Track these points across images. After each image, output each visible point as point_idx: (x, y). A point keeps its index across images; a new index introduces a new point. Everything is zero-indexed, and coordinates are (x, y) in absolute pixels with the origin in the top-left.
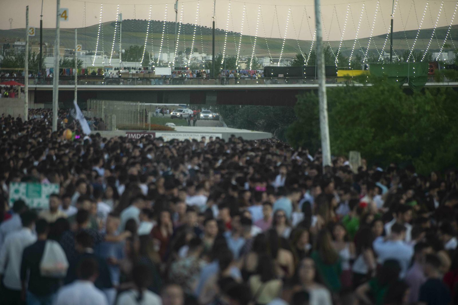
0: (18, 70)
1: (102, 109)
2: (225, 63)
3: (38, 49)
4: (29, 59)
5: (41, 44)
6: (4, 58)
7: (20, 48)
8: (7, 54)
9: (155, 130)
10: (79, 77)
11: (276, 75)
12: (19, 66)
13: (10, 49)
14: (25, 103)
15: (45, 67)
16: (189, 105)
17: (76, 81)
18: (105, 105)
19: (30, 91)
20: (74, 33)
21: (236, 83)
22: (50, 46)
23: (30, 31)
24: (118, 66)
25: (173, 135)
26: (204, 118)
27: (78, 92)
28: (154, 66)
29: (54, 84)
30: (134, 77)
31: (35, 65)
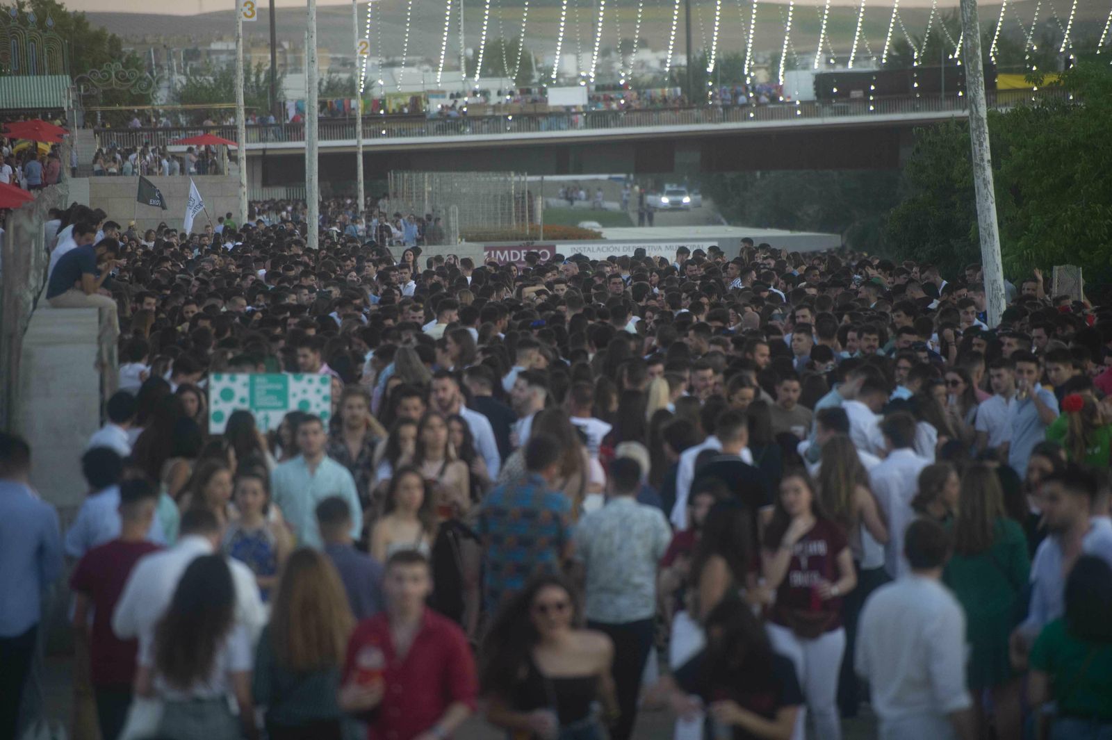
0: (220, 109)
1: (424, 193)
2: (719, 71)
3: (266, 57)
4: (247, 79)
5: (273, 45)
6: (189, 80)
7: (223, 57)
8: (195, 72)
9: (555, 238)
10: (367, 120)
11: (844, 94)
12: (222, 98)
13: (201, 61)
14: (241, 185)
15: (285, 98)
16: (632, 176)
17: (359, 128)
18: (431, 183)
19: (251, 159)
20: (351, 16)
21: (746, 118)
22: (296, 50)
23: (245, 9)
24: (457, 87)
25: (598, 249)
26: (670, 206)
27: (365, 155)
28: (545, 85)
29: (307, 138)
30: (497, 114)
31: (262, 95)
